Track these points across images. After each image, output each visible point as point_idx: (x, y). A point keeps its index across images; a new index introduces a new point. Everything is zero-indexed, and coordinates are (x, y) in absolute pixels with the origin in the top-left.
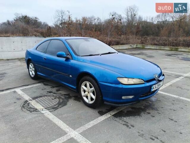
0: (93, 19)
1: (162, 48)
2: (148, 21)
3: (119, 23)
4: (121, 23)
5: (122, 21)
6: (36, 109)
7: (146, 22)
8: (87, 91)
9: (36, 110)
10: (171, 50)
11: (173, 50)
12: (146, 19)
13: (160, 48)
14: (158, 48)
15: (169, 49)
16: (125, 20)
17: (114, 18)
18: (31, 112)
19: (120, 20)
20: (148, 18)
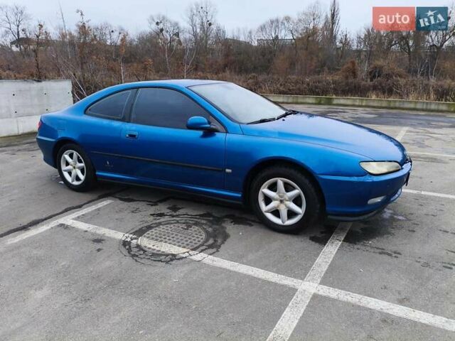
0: (107, 32)
1: (300, 100)
2: (242, 39)
3: (175, 44)
4: (179, 42)
5: (182, 37)
6: (174, 255)
7: (236, 42)
8: (276, 200)
9: (174, 257)
10: (319, 104)
11: (322, 102)
12: (236, 34)
13: (295, 100)
14: (290, 100)
15: (314, 101)
16: (188, 36)
17: (162, 30)
18: (167, 262)
19: (177, 35)
20: (242, 31)
